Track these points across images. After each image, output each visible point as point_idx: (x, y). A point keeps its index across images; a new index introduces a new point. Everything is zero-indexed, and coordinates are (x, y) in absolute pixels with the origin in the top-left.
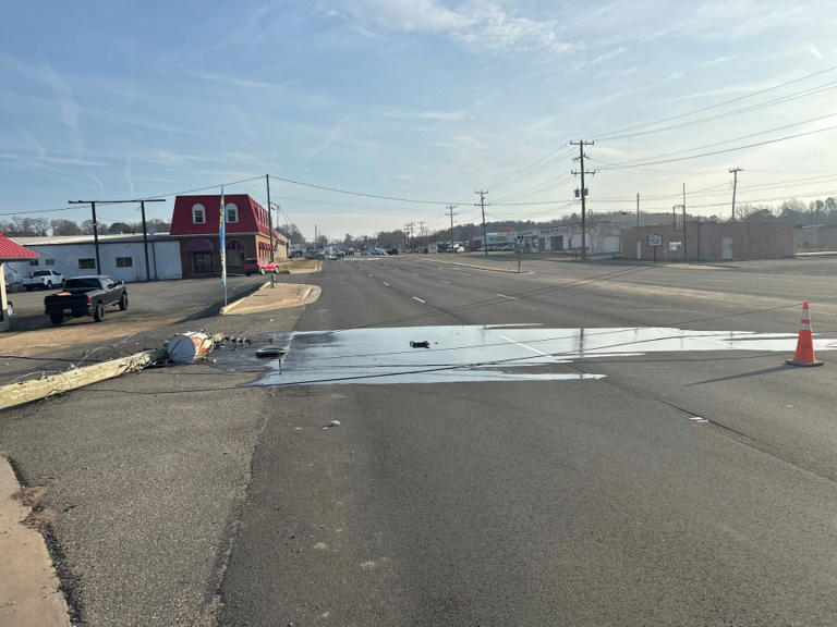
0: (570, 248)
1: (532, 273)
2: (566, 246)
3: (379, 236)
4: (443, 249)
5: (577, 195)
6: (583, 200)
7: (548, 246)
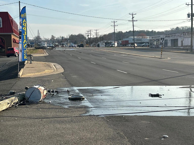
0: (182, 46)
1: (169, 58)
2: (179, 44)
3: (70, 37)
4: (108, 45)
5: (189, 17)
6: (192, 19)
7: (169, 44)
